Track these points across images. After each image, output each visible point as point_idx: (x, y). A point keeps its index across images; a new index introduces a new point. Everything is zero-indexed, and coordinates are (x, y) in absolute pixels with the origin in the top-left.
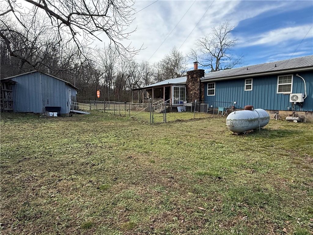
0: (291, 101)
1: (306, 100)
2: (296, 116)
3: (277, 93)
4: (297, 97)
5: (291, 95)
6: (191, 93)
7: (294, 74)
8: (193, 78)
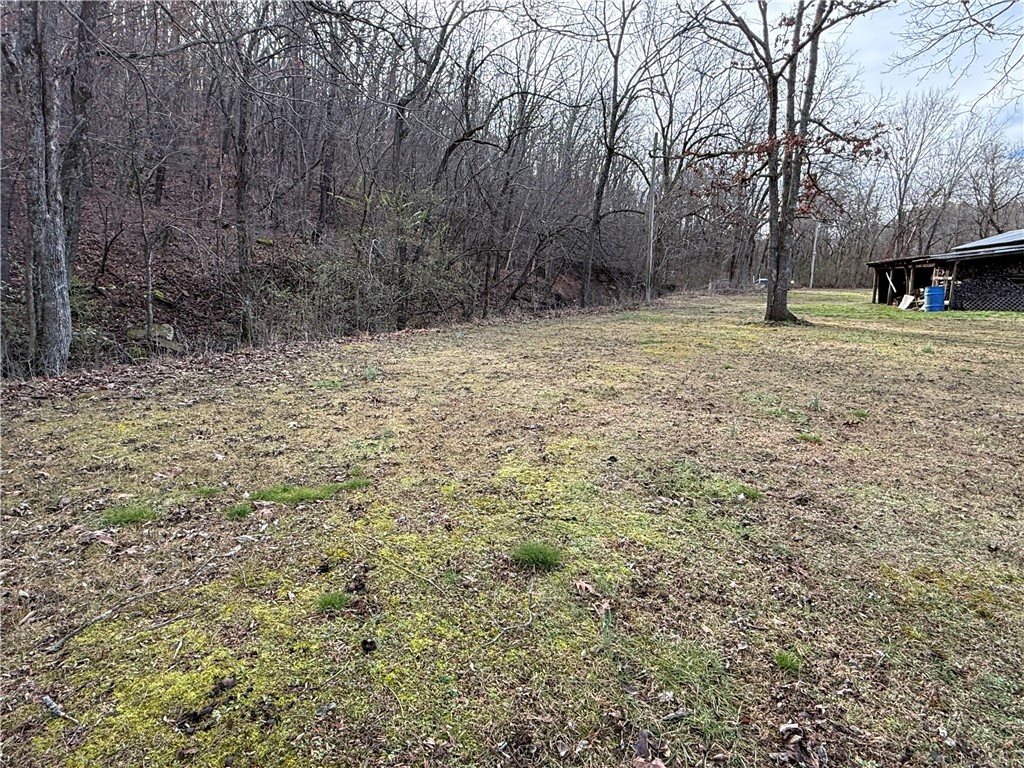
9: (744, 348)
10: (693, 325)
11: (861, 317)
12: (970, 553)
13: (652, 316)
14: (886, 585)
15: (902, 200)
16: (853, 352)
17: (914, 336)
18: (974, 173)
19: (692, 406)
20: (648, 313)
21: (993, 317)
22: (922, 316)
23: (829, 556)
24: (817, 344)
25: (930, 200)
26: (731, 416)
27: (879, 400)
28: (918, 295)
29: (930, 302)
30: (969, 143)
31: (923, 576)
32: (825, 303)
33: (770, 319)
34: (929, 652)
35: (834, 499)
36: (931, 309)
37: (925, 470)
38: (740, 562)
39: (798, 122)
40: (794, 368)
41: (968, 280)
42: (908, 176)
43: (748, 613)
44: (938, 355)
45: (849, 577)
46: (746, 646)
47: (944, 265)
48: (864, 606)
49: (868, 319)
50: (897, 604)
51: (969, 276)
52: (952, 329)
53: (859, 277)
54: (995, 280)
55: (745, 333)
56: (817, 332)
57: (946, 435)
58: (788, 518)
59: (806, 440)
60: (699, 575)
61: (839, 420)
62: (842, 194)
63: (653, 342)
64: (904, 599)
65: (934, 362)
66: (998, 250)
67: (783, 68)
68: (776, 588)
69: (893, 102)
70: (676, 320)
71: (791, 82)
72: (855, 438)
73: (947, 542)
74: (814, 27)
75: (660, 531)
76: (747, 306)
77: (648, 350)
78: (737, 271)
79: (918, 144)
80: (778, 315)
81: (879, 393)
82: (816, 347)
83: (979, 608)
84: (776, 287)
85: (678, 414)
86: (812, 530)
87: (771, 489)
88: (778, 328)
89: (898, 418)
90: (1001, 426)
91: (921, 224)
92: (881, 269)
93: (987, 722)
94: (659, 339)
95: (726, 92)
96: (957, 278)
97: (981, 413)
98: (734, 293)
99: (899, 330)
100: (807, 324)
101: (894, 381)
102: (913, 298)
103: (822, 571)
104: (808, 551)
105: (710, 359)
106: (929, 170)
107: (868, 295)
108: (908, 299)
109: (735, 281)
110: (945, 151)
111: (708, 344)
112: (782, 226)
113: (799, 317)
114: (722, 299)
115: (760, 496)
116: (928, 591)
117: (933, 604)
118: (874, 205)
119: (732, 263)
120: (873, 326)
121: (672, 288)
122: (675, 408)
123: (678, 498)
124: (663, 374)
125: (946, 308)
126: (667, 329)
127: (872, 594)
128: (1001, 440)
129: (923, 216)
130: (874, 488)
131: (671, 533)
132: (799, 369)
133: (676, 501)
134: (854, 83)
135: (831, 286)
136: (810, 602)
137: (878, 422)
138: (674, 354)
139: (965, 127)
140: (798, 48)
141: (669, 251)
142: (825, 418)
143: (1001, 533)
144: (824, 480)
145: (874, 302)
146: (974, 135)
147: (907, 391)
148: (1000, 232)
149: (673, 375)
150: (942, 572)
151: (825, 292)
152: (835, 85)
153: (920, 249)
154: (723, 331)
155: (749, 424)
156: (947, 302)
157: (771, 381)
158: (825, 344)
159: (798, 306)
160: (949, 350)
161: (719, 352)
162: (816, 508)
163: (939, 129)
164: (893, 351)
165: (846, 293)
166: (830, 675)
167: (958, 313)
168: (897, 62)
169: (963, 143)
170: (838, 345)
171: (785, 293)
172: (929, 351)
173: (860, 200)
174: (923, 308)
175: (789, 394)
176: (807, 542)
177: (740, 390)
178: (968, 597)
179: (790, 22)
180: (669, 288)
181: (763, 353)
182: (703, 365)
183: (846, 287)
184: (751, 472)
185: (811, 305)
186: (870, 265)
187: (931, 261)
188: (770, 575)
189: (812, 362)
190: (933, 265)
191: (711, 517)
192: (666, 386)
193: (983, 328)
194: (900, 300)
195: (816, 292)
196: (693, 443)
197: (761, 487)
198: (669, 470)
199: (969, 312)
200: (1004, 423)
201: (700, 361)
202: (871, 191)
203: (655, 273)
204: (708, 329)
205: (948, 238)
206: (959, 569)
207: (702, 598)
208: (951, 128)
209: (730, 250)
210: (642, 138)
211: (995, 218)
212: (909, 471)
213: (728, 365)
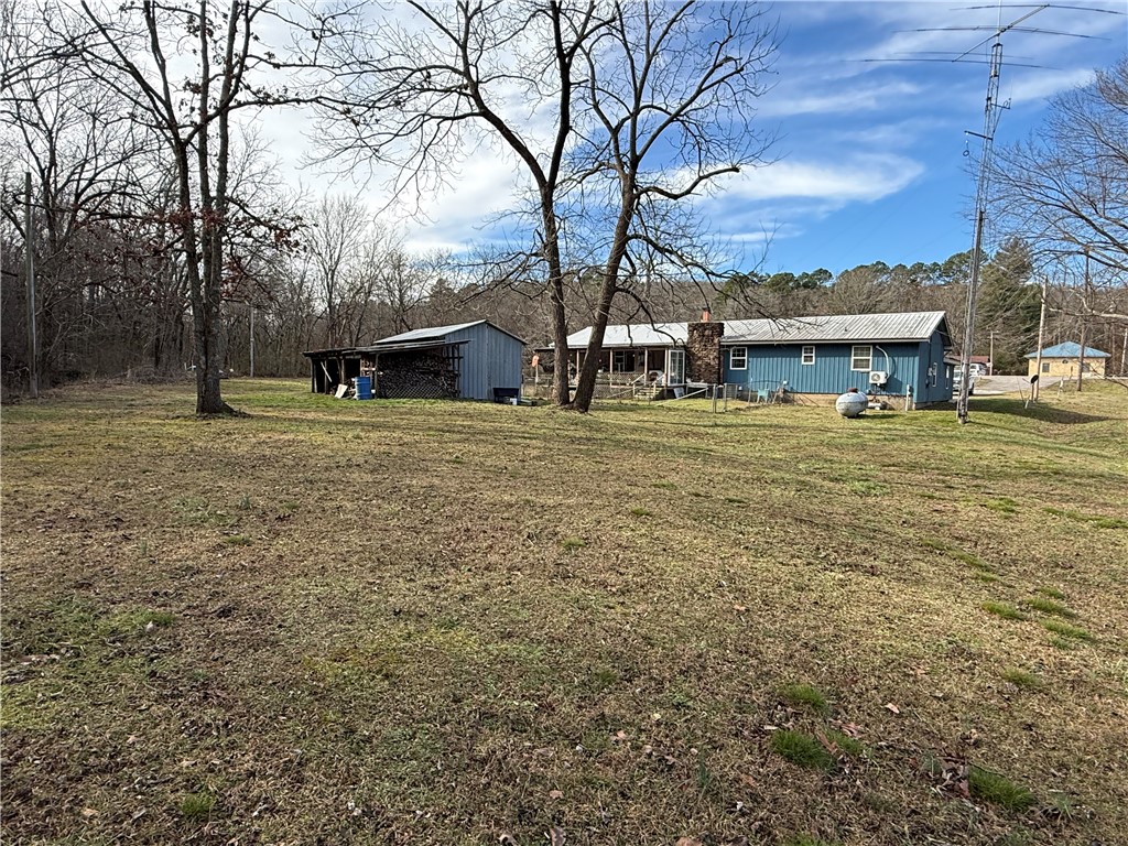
0: (871, 381)
1: (890, 379)
2: (877, 401)
3: (852, 369)
4: (879, 376)
5: (871, 374)
6: (699, 363)
7: (874, 345)
8: (703, 336)
9: (169, 446)
10: (103, 421)
11: (301, 407)
12: (380, 621)
13: (41, 412)
14: (306, 677)
15: (331, 293)
16: (291, 443)
17: (346, 423)
18: (386, 276)
19: (91, 525)
20: (31, 409)
21: (407, 404)
22: (354, 404)
23: (251, 665)
24: (255, 436)
25: (354, 297)
26: (144, 530)
27: (311, 489)
28: (351, 385)
29: (360, 391)
30: (379, 249)
31: (340, 657)
32: (266, 393)
33: (203, 411)
34: (342, 731)
35: (260, 601)
36: (361, 397)
37: (348, 552)
38: (143, 707)
39: (215, 198)
40: (227, 464)
41: (387, 371)
42: (333, 271)
43: (150, 767)
44: (365, 440)
45: (270, 682)
46: (143, 811)
47: (367, 356)
48: (284, 708)
49: (307, 409)
50: (316, 693)
51: (388, 368)
52: (378, 416)
53: (299, 367)
54: (408, 372)
55: (173, 428)
56: (255, 424)
57: (367, 515)
58: (207, 636)
59: (234, 543)
60: (82, 744)
61: (272, 516)
62: (275, 281)
63: (38, 447)
64: (322, 685)
65: (362, 447)
66: (408, 346)
67: (191, 136)
68: (187, 724)
69: (312, 199)
70: (79, 417)
71: (203, 153)
72: (285, 532)
73: (361, 618)
74: (221, 102)
75: (23, 704)
76: (178, 397)
77: (29, 458)
78: (164, 357)
79: (339, 243)
80: (211, 406)
81: (311, 482)
82: (254, 440)
83: (384, 672)
84: (206, 375)
85: (69, 538)
86: (234, 643)
87: (189, 607)
88: (212, 422)
89: (327, 504)
90: (409, 500)
91: (350, 318)
92: (317, 358)
93: (388, 776)
94: (49, 443)
95: (129, 145)
96: (379, 370)
97: (396, 490)
98: (160, 382)
99: (334, 418)
100: (245, 416)
101: (327, 469)
102: (346, 387)
103: (243, 685)
104: (228, 667)
105: (122, 462)
106: (350, 269)
107: (307, 384)
108: (342, 389)
109: (162, 368)
110: (362, 254)
111: (122, 444)
112: (208, 308)
113: (235, 408)
114: (146, 390)
115: (175, 619)
116: (343, 670)
117: (348, 681)
118: (306, 295)
119: (157, 347)
120: (311, 416)
121: (74, 375)
122: (64, 532)
123: (57, 651)
124: (51, 487)
125: (373, 396)
126: (62, 428)
127: (291, 692)
128: (409, 513)
129: (349, 310)
130: (301, 581)
131: (43, 702)
132: (232, 466)
133: (53, 656)
134: (274, 172)
135: (272, 376)
136: (226, 725)
137: (309, 512)
138: (70, 460)
139: (375, 235)
140: (207, 119)
141: (64, 328)
142: (257, 516)
143: (405, 596)
144: (252, 583)
145: (313, 391)
146: (382, 243)
147: (336, 476)
148: (410, 330)
149: (66, 488)
150: (356, 647)
151: (266, 382)
152: (256, 168)
153: (351, 341)
154: (143, 428)
155: (167, 535)
156: (373, 391)
157: (199, 482)
158: (263, 436)
159: (237, 396)
160: (374, 435)
161: (135, 453)
162: (240, 616)
163: (355, 233)
164: (328, 438)
165: (288, 383)
166: (245, 799)
167: (383, 401)
168: (309, 162)
169: (375, 248)
170: (276, 436)
171: (217, 382)
172: (358, 437)
173: (293, 289)
174: (355, 397)
175: (218, 495)
176: (227, 658)
177: (160, 496)
178: (376, 664)
179: (196, 89)
180: (69, 375)
181: (192, 451)
182: (112, 471)
183: (287, 376)
184: (165, 593)
185: (251, 395)
186: (306, 355)
187: (358, 353)
188: (181, 710)
189: (248, 456)
190: (360, 357)
191: (105, 663)
192: (54, 503)
193: (401, 414)
194: (336, 390)
195: (257, 381)
196: (87, 573)
197: (175, 608)
198: (46, 616)
199: (392, 400)
200: (411, 497)
201: (109, 465)
202: (302, 282)
203: (45, 355)
204: (123, 425)
205: (372, 332)
206: (371, 639)
207: (86, 773)
208: (364, 233)
209: (153, 331)
210: (10, 175)
211: (405, 317)
212: (333, 556)
213: (145, 467)
